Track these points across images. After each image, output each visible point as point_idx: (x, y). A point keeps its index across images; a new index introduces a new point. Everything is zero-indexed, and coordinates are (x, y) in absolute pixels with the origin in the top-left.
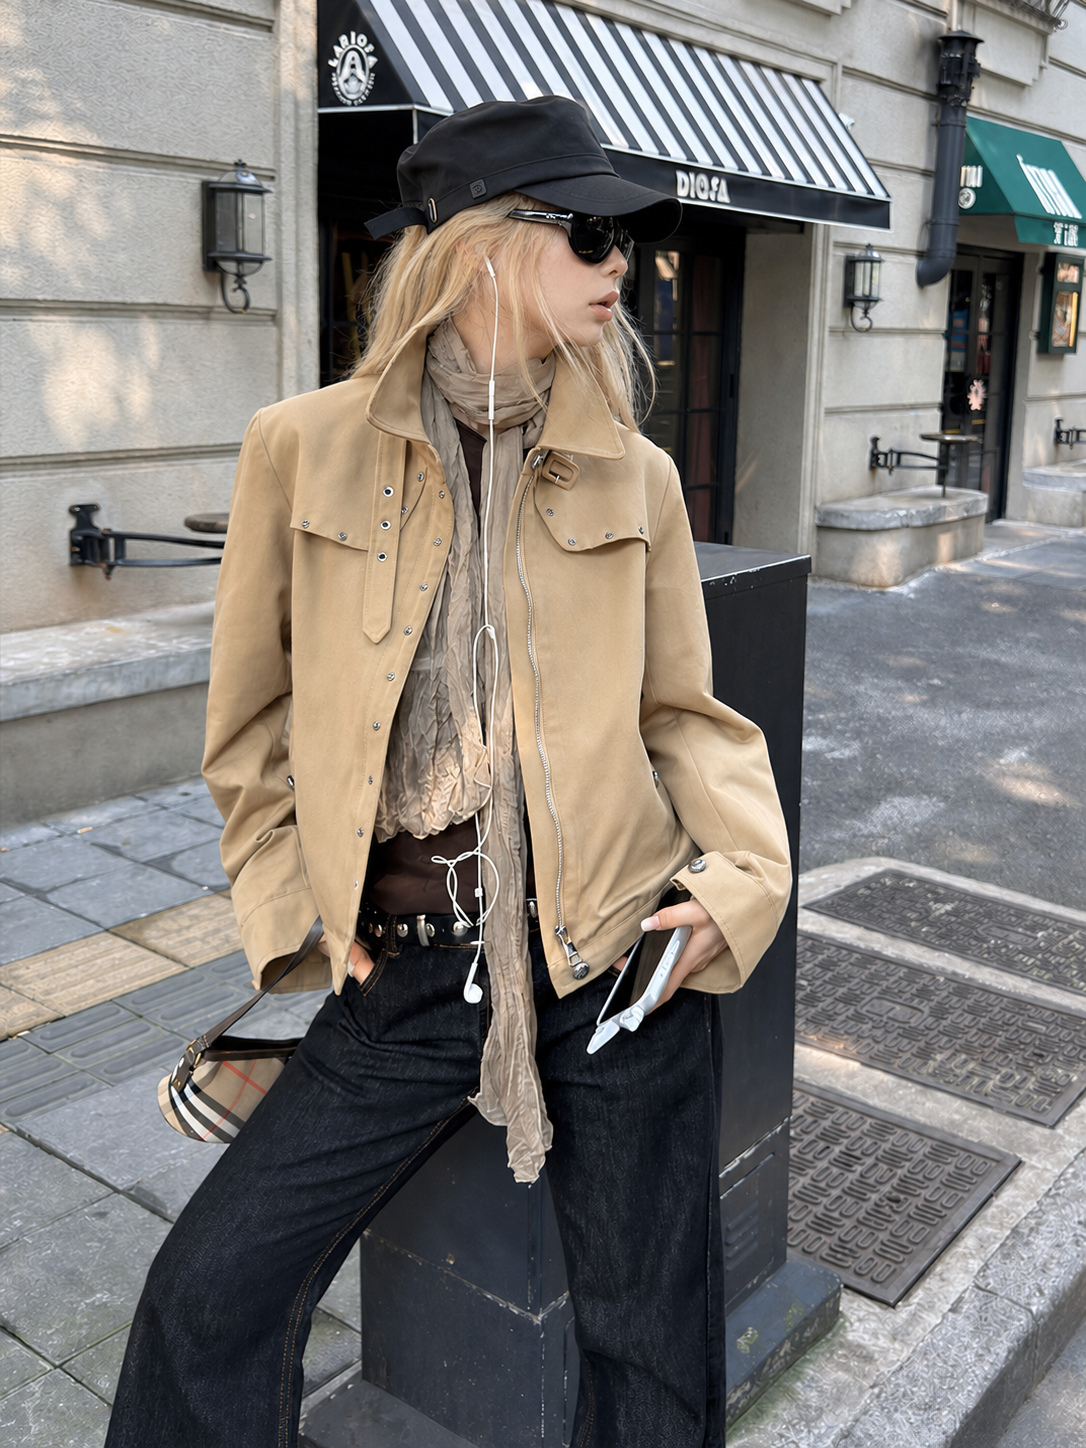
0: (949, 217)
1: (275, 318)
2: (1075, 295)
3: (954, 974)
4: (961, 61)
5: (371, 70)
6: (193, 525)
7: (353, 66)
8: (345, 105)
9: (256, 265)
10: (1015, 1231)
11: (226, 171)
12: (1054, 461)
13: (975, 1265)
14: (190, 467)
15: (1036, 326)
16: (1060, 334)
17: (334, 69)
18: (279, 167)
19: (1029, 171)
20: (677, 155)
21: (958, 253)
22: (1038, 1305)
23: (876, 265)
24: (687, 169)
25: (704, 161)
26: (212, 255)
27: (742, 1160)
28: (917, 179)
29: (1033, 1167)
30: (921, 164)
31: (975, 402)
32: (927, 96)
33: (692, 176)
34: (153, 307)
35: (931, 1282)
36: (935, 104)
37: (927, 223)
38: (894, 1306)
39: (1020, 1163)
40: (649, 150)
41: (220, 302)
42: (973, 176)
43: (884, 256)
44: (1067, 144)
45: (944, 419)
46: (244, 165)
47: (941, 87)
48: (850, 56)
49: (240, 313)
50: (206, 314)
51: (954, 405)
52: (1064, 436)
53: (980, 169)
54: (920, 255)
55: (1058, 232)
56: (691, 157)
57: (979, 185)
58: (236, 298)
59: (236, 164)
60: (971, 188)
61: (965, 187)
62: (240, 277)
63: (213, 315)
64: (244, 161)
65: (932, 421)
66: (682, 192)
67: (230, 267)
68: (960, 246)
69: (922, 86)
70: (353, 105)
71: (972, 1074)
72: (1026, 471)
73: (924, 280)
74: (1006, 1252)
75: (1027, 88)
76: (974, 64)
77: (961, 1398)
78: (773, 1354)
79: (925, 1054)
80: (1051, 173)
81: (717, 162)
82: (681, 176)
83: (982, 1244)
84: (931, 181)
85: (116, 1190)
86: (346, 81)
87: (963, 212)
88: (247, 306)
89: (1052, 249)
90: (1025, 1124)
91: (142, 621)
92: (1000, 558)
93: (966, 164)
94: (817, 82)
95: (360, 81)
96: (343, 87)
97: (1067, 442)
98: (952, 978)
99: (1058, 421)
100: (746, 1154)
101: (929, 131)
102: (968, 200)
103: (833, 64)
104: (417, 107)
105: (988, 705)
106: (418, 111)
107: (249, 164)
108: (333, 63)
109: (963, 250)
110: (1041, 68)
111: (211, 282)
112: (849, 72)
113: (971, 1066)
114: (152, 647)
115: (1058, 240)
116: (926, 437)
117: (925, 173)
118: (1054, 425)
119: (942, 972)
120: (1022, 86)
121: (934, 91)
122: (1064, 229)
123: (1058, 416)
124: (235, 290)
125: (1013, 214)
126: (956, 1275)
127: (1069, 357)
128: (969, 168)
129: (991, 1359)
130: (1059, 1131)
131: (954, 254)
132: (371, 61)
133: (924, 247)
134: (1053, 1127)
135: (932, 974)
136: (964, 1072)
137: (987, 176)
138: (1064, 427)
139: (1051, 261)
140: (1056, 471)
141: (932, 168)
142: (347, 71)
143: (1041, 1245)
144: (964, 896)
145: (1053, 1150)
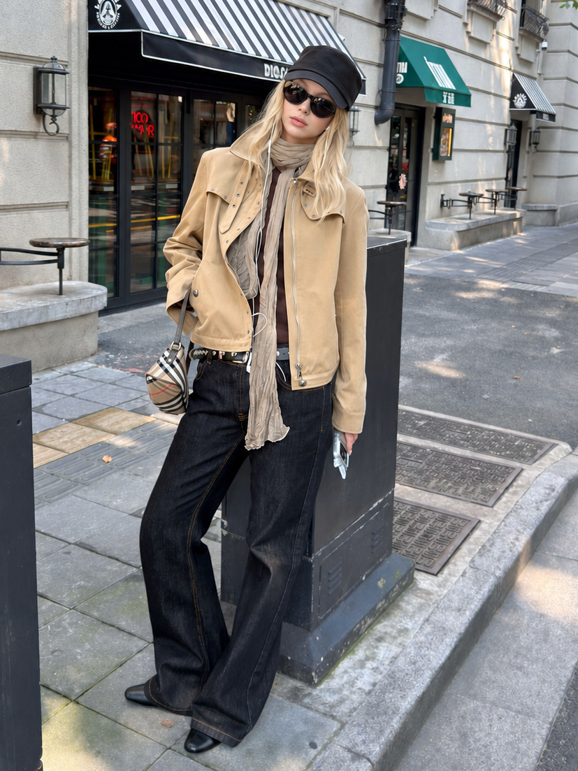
0: (391, 88)
1: (67, 138)
2: (451, 130)
3: (434, 448)
4: (397, 7)
5: (118, 11)
6: (34, 243)
7: (108, 9)
8: (104, 29)
9: (62, 111)
10: (484, 546)
11: (47, 62)
12: (441, 216)
13: (468, 559)
14: (27, 215)
15: (432, 146)
16: (443, 150)
17: (98, 10)
18: (71, 60)
19: (430, 65)
20: (264, 56)
21: (395, 108)
22: (499, 573)
23: (356, 113)
24: (269, 63)
25: (277, 58)
26: (39, 105)
27: (379, 503)
28: (375, 68)
29: (486, 523)
30: (377, 61)
31: (402, 185)
32: (379, 25)
33: (272, 66)
34: (10, 132)
35: (450, 566)
36: (383, 29)
37: (379, 92)
38: (436, 575)
39: (480, 521)
40: (251, 53)
41: (42, 130)
42: (403, 67)
43: (360, 109)
44: (447, 50)
45: (387, 193)
46: (56, 59)
47: (387, 21)
48: (343, 5)
49: (54, 135)
50: (35, 135)
51: (392, 187)
52: (445, 203)
53: (406, 63)
54: (376, 108)
55: (445, 96)
56: (270, 56)
57: (406, 72)
58: (52, 128)
59: (52, 59)
60: (401, 73)
61: (399, 73)
62: (54, 117)
63: (38, 137)
64: (56, 57)
65: (382, 195)
66: (267, 74)
67: (49, 112)
68: (396, 103)
69: (377, 20)
70: (107, 29)
71: (450, 487)
72: (427, 221)
73: (378, 121)
74: (481, 554)
75: (428, 21)
76: (404, 9)
77: (473, 607)
78: (392, 589)
79: (427, 480)
80: (440, 66)
81: (283, 59)
82: (266, 66)
83: (470, 551)
84: (382, 70)
85: (70, 544)
86: (104, 16)
87: (398, 86)
88: (57, 132)
89: (441, 105)
90: (479, 506)
91: (8, 293)
92: (415, 266)
93: (399, 61)
94: (326, 18)
95: (112, 16)
96: (102, 19)
97: (447, 206)
98: (434, 450)
99: (442, 195)
100: (380, 501)
101: (381, 44)
102: (401, 79)
103: (335, 8)
104: (143, 30)
105: (423, 335)
106: (144, 33)
107: (59, 59)
108: (97, 7)
109: (398, 106)
110: (435, 11)
111: (38, 120)
112: (342, 12)
113: (450, 484)
114: (19, 305)
115: (445, 101)
116: (379, 203)
117: (379, 65)
118: (440, 197)
119: (429, 448)
120: (425, 20)
121: (383, 23)
122: (448, 95)
123: (442, 193)
124: (50, 124)
125: (423, 87)
126: (461, 562)
127: (447, 162)
128: (400, 63)
129: (482, 592)
130: (495, 508)
131: (394, 109)
132: (119, 6)
133: (378, 105)
134: (492, 507)
135: (424, 448)
136: (447, 486)
137: (410, 67)
138: (445, 198)
139: (439, 112)
140: (442, 221)
141: (383, 63)
142: (105, 11)
143: (496, 551)
144: (428, 417)
145: (495, 516)
